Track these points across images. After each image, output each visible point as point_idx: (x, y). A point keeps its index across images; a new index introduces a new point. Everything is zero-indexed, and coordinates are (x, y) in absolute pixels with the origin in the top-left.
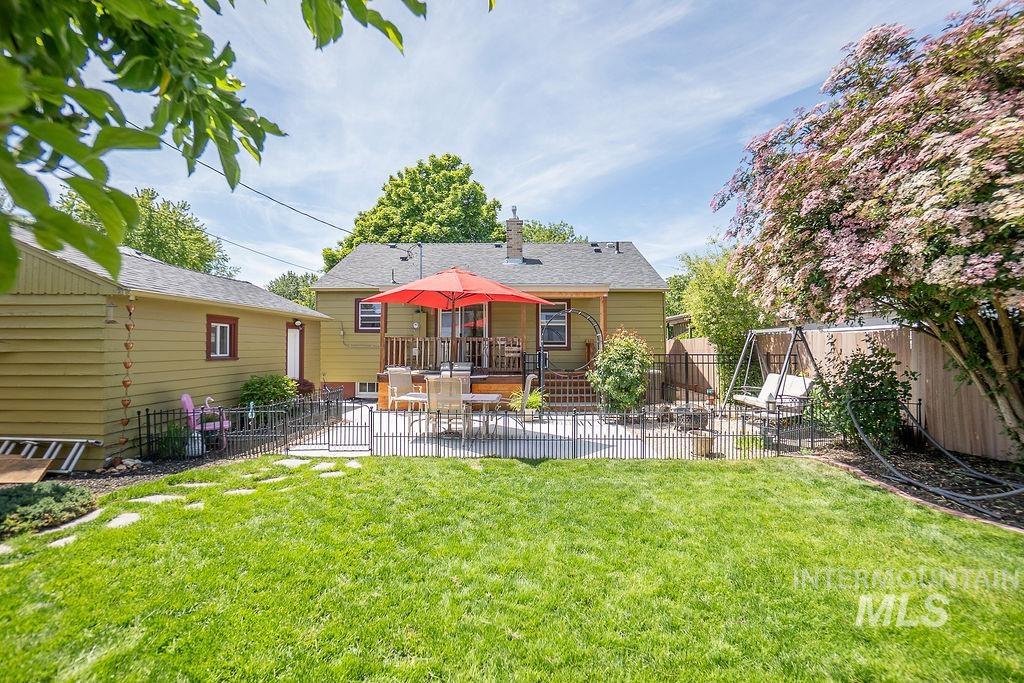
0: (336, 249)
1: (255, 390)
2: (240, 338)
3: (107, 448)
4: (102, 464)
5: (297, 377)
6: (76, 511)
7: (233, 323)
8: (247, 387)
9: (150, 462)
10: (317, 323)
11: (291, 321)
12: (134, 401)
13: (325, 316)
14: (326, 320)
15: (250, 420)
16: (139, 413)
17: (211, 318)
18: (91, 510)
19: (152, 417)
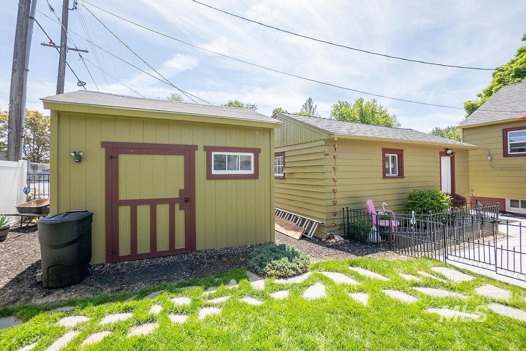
0: (476, 100)
1: (416, 200)
2: (405, 163)
3: (327, 227)
4: (325, 237)
5: (450, 192)
6: (297, 271)
7: (400, 154)
8: (410, 197)
9: (348, 241)
10: (465, 151)
11: (444, 151)
12: (339, 202)
13: (473, 145)
14: (474, 149)
15: (412, 225)
16: (343, 209)
17: (385, 151)
18: (306, 272)
19: (349, 212)
